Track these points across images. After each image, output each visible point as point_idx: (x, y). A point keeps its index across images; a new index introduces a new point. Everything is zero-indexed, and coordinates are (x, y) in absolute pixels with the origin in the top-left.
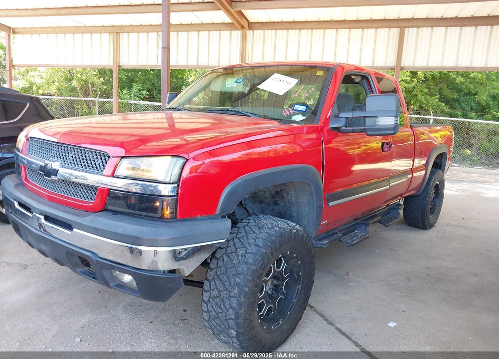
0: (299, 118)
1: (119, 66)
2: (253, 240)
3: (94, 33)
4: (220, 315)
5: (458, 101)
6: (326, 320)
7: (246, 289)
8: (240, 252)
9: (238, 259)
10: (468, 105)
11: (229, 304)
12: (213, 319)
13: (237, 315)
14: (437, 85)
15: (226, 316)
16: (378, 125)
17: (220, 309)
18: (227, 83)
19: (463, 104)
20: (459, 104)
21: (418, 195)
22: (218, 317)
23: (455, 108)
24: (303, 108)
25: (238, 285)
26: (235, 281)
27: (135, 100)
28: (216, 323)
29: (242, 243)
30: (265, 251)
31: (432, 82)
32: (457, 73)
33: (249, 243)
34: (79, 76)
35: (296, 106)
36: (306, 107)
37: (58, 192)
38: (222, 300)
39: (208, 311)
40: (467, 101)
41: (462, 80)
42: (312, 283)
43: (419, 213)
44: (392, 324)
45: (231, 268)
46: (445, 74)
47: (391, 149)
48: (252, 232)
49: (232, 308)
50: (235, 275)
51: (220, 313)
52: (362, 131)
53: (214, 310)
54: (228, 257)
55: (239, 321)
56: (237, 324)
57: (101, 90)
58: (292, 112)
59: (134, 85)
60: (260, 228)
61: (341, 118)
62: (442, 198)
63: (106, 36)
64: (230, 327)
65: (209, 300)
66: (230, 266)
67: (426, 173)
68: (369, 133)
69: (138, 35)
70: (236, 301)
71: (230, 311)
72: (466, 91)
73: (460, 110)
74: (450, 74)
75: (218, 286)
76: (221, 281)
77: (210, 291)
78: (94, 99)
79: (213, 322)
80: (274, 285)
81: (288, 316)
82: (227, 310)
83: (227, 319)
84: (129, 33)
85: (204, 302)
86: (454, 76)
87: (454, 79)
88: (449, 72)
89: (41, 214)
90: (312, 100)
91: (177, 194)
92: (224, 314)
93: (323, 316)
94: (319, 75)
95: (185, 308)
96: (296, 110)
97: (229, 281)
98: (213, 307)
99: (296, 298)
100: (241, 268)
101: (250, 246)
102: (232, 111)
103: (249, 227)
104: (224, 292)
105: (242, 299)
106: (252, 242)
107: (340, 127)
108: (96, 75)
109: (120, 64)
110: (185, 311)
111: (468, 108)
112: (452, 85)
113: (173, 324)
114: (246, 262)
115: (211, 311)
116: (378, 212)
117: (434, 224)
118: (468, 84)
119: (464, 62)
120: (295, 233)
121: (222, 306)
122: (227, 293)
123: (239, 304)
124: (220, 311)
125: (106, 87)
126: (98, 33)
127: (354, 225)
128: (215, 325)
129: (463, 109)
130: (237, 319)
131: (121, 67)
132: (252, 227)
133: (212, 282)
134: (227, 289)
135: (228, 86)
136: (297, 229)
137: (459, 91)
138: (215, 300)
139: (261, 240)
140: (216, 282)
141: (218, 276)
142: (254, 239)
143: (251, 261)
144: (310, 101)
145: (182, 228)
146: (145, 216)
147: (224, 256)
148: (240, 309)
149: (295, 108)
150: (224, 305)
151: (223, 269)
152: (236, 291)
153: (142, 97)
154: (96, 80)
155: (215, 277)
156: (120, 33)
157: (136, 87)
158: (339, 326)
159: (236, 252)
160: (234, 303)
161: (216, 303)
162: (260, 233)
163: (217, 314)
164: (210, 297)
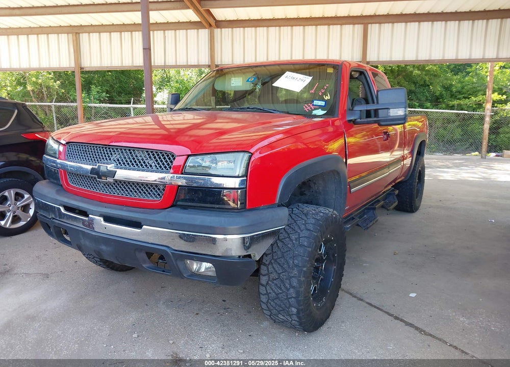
0: (320, 112)
1: (81, 68)
2: (303, 226)
3: (51, 34)
4: (280, 296)
5: (414, 93)
6: (355, 297)
7: (305, 269)
8: (293, 237)
9: (293, 244)
10: (423, 96)
11: (290, 284)
12: (273, 300)
13: (298, 293)
14: (395, 78)
15: (287, 296)
16: (390, 116)
17: (280, 288)
18: (232, 82)
19: (419, 95)
20: (415, 95)
21: (406, 181)
22: (278, 298)
23: (412, 100)
24: (323, 103)
25: (297, 266)
26: (293, 263)
27: (95, 103)
28: (276, 304)
29: (292, 228)
30: (316, 234)
31: (391, 75)
32: (414, 66)
33: (300, 228)
34: (34, 79)
35: (315, 101)
36: (324, 103)
37: (111, 193)
38: (282, 281)
39: (267, 294)
40: (422, 92)
41: (419, 72)
42: (343, 263)
43: (407, 197)
44: (413, 295)
45: (287, 251)
46: (403, 68)
47: (389, 138)
48: (300, 219)
49: (294, 287)
50: (293, 257)
51: (281, 293)
52: (375, 122)
53: (274, 291)
54: (282, 242)
55: (300, 299)
56: (298, 302)
57: (58, 94)
58: (313, 107)
59: (93, 87)
60: (306, 215)
61: (356, 112)
62: (424, 182)
63: (64, 37)
64: (291, 306)
65: (267, 283)
66: (286, 250)
67: (412, 160)
68: (382, 123)
69: (100, 35)
70: (296, 281)
71: (292, 290)
72: (422, 83)
73: (417, 101)
74: (408, 67)
75: (277, 269)
76: (279, 264)
77: (268, 274)
78: (50, 104)
79: (272, 303)
80: (314, 268)
81: (329, 294)
82: (288, 290)
83: (288, 299)
84: (89, 33)
85: (263, 285)
86: (412, 69)
87: (412, 72)
88: (406, 65)
89: (100, 216)
90: (329, 95)
91: (246, 186)
92: (284, 294)
93: (351, 294)
94: (330, 72)
95: (224, 299)
96: (316, 105)
97: (288, 263)
98: (272, 289)
99: (333, 278)
100: (298, 251)
101: (302, 231)
102: (252, 109)
103: (295, 214)
104: (284, 274)
105: (302, 279)
106: (303, 227)
107: (355, 120)
108: (52, 78)
109: (82, 66)
110: (224, 301)
111: (423, 99)
112: (409, 77)
113: (219, 313)
114: (301, 246)
115: (270, 293)
116: (379, 198)
117: (419, 207)
118: (424, 76)
119: (423, 56)
120: (335, 218)
121: (283, 288)
122: (286, 274)
123: (300, 282)
124: (280, 291)
125: (63, 91)
126: (54, 33)
127: (363, 211)
128: (274, 306)
129: (420, 100)
130: (298, 298)
131: (83, 69)
132: (297, 214)
133: (270, 267)
134: (286, 271)
135: (233, 85)
136: (335, 214)
137: (415, 83)
138: (275, 282)
139: (311, 225)
140: (274, 265)
141: (276, 260)
142: (303, 224)
143: (306, 244)
144: (327, 97)
145: (252, 216)
146: (218, 208)
147: (278, 241)
148: (301, 287)
149: (314, 104)
150: (284, 285)
151: (279, 253)
152: (295, 272)
153: (102, 99)
154: (51, 83)
155: (272, 261)
156: (79, 33)
157: (94, 89)
158: (368, 301)
159: (289, 237)
160: (295, 282)
161: (276, 285)
162: (308, 219)
163: (277, 294)
164: (269, 280)
